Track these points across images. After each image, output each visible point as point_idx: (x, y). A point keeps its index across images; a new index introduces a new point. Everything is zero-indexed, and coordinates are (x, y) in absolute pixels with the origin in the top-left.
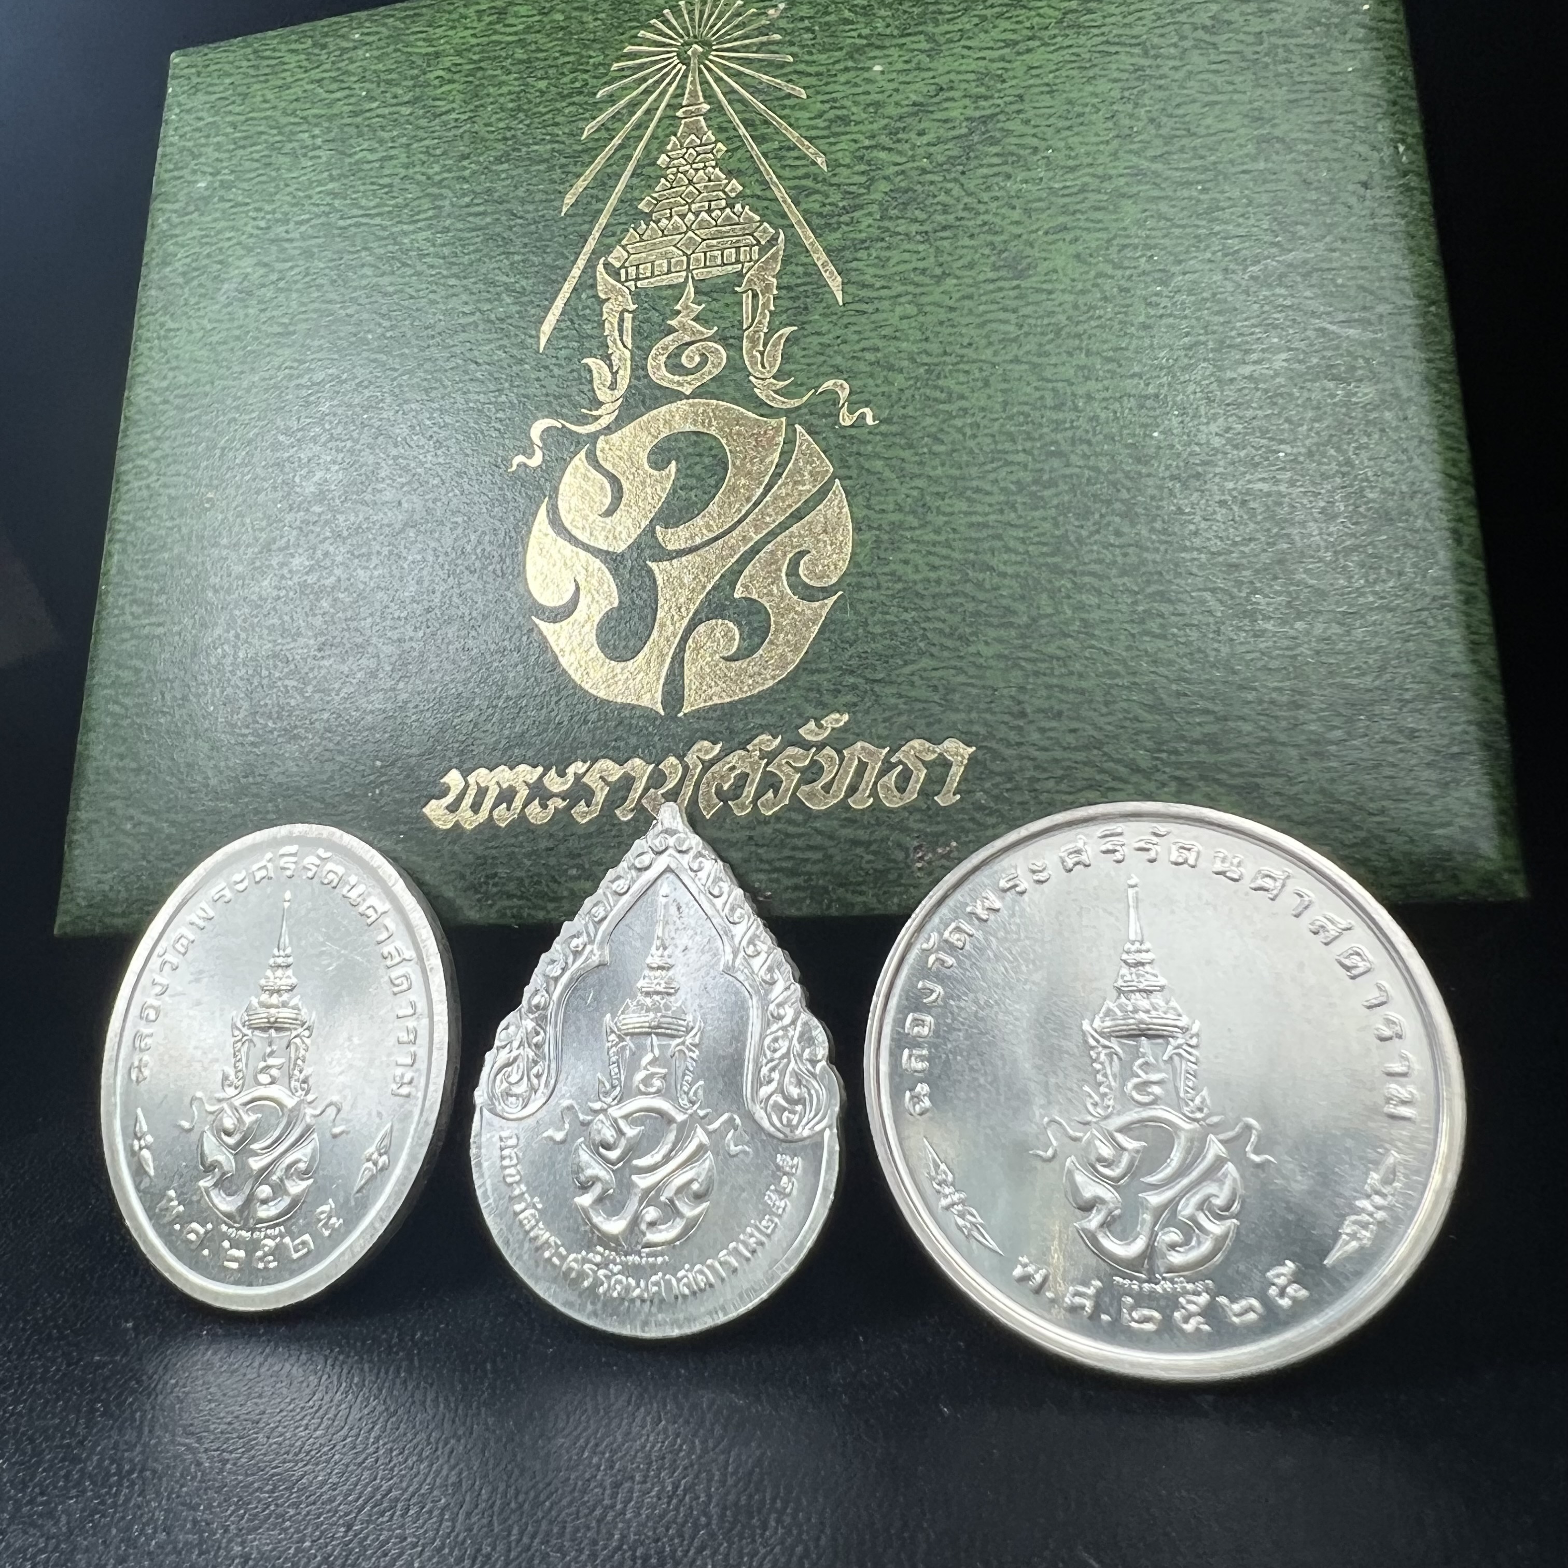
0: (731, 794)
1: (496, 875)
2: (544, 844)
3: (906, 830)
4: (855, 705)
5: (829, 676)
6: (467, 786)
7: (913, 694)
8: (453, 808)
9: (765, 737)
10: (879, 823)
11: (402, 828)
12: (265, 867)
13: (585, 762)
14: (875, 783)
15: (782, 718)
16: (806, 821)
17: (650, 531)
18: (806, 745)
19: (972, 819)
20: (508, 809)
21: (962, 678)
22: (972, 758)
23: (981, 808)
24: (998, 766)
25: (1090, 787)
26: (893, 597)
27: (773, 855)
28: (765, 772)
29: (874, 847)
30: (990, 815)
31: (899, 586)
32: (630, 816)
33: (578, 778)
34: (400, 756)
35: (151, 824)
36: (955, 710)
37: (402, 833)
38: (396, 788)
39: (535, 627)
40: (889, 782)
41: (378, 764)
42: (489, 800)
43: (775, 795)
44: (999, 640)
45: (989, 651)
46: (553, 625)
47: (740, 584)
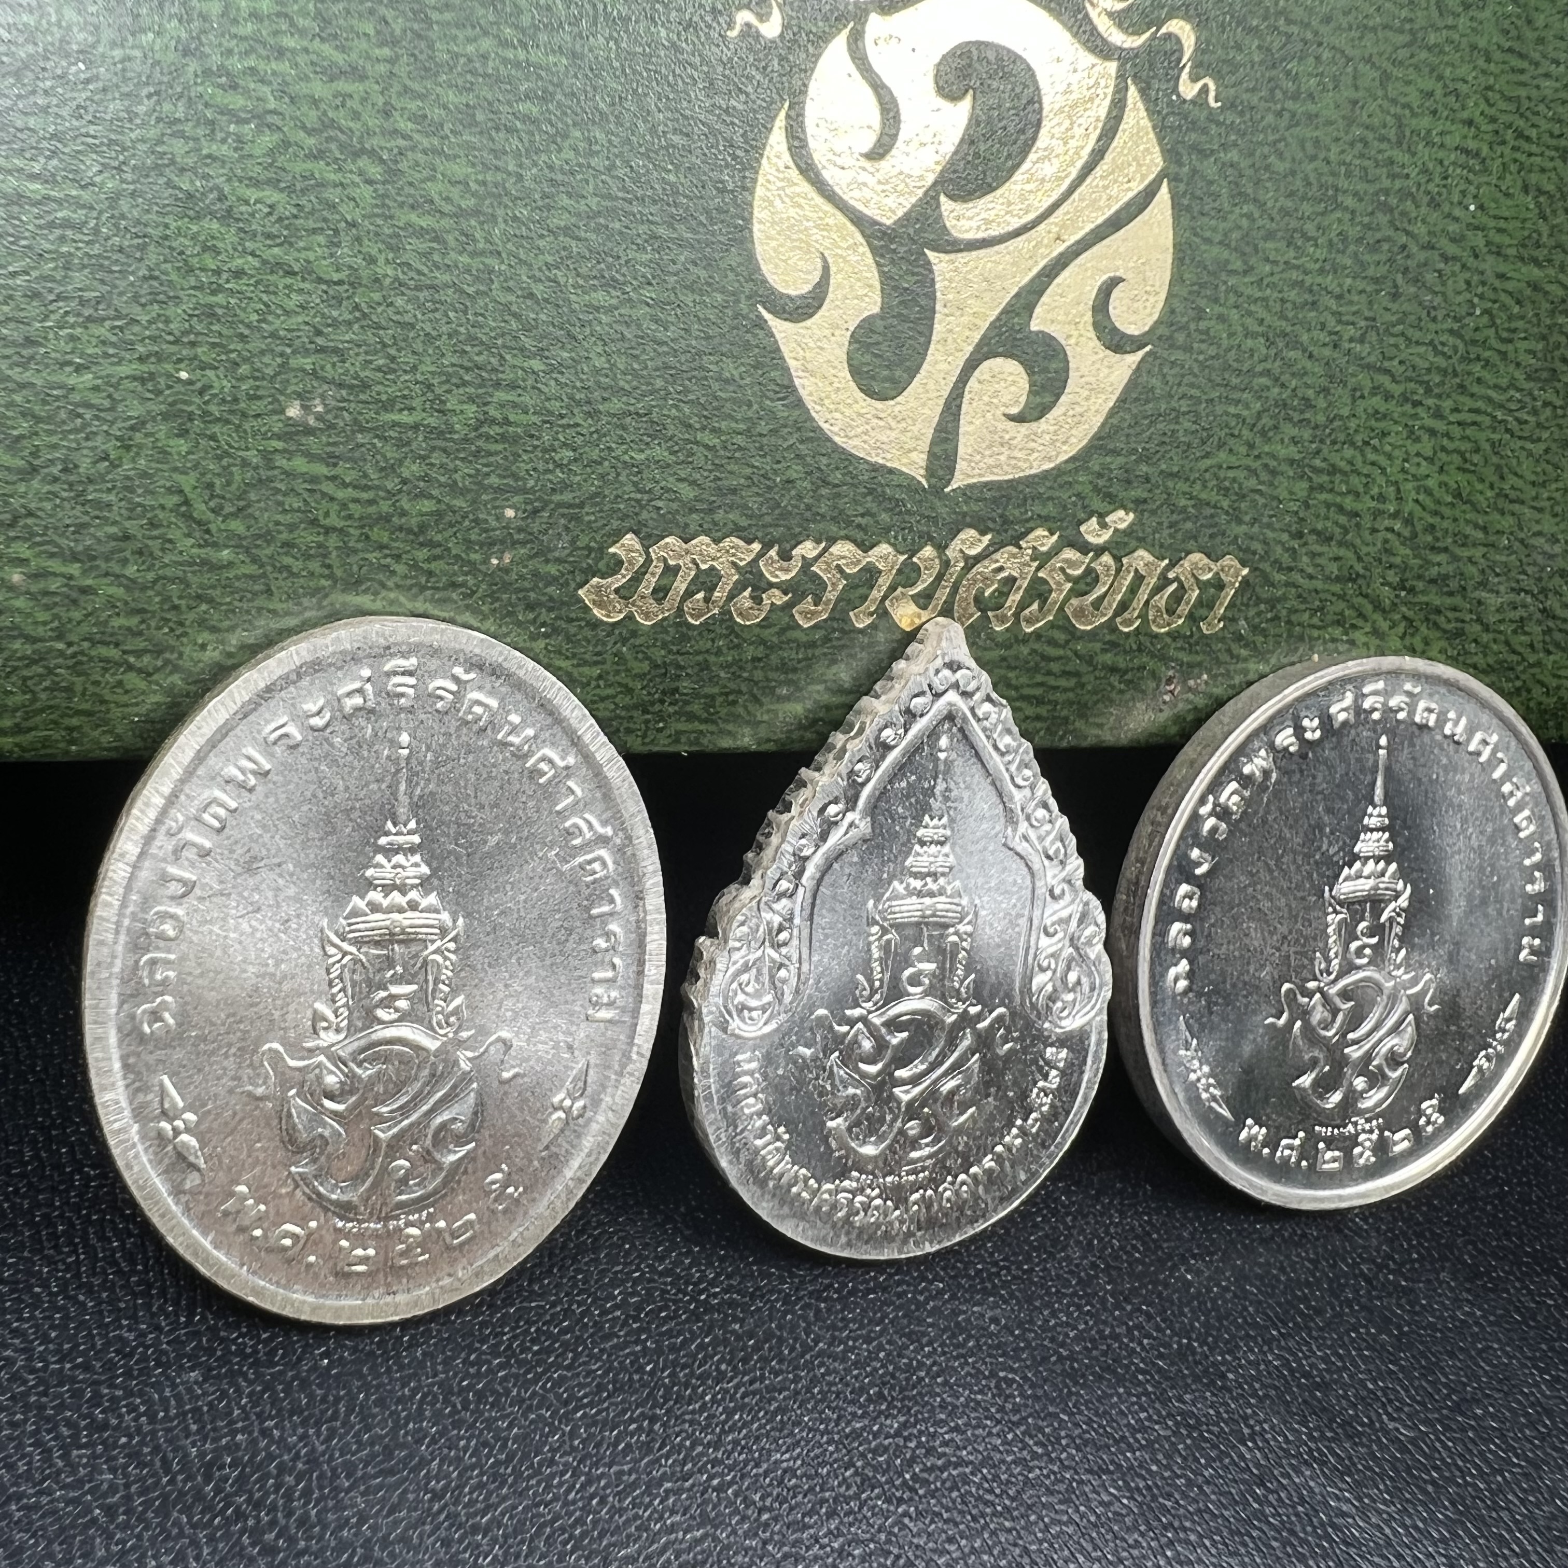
0: (992, 604)
1: (676, 690)
2: (750, 652)
3: (1164, 658)
4: (1145, 501)
5: (1121, 460)
7: (1203, 496)
8: (625, 593)
9: (1041, 532)
10: (1141, 649)
11: (545, 616)
12: (360, 691)
13: (818, 542)
14: (1147, 602)
15: (1065, 507)
16: (1067, 642)
17: (930, 201)
18: (1084, 548)
19: (1229, 651)
20: (707, 600)
21: (1252, 483)
22: (1245, 582)
23: (1239, 638)
24: (1265, 592)
25: (1338, 623)
26: (1203, 364)
27: (1024, 680)
28: (1035, 580)
29: (1128, 676)
30: (1246, 646)
31: (1212, 351)
32: (868, 621)
33: (807, 564)
34: (546, 503)
35: (71, 577)
36: (1240, 522)
37: (543, 624)
38: (536, 555)
39: (761, 324)
40: (1161, 600)
41: (510, 513)
42: (681, 585)
43: (1041, 608)
44: (1294, 441)
45: (1283, 452)
46: (787, 325)
47: (1038, 310)
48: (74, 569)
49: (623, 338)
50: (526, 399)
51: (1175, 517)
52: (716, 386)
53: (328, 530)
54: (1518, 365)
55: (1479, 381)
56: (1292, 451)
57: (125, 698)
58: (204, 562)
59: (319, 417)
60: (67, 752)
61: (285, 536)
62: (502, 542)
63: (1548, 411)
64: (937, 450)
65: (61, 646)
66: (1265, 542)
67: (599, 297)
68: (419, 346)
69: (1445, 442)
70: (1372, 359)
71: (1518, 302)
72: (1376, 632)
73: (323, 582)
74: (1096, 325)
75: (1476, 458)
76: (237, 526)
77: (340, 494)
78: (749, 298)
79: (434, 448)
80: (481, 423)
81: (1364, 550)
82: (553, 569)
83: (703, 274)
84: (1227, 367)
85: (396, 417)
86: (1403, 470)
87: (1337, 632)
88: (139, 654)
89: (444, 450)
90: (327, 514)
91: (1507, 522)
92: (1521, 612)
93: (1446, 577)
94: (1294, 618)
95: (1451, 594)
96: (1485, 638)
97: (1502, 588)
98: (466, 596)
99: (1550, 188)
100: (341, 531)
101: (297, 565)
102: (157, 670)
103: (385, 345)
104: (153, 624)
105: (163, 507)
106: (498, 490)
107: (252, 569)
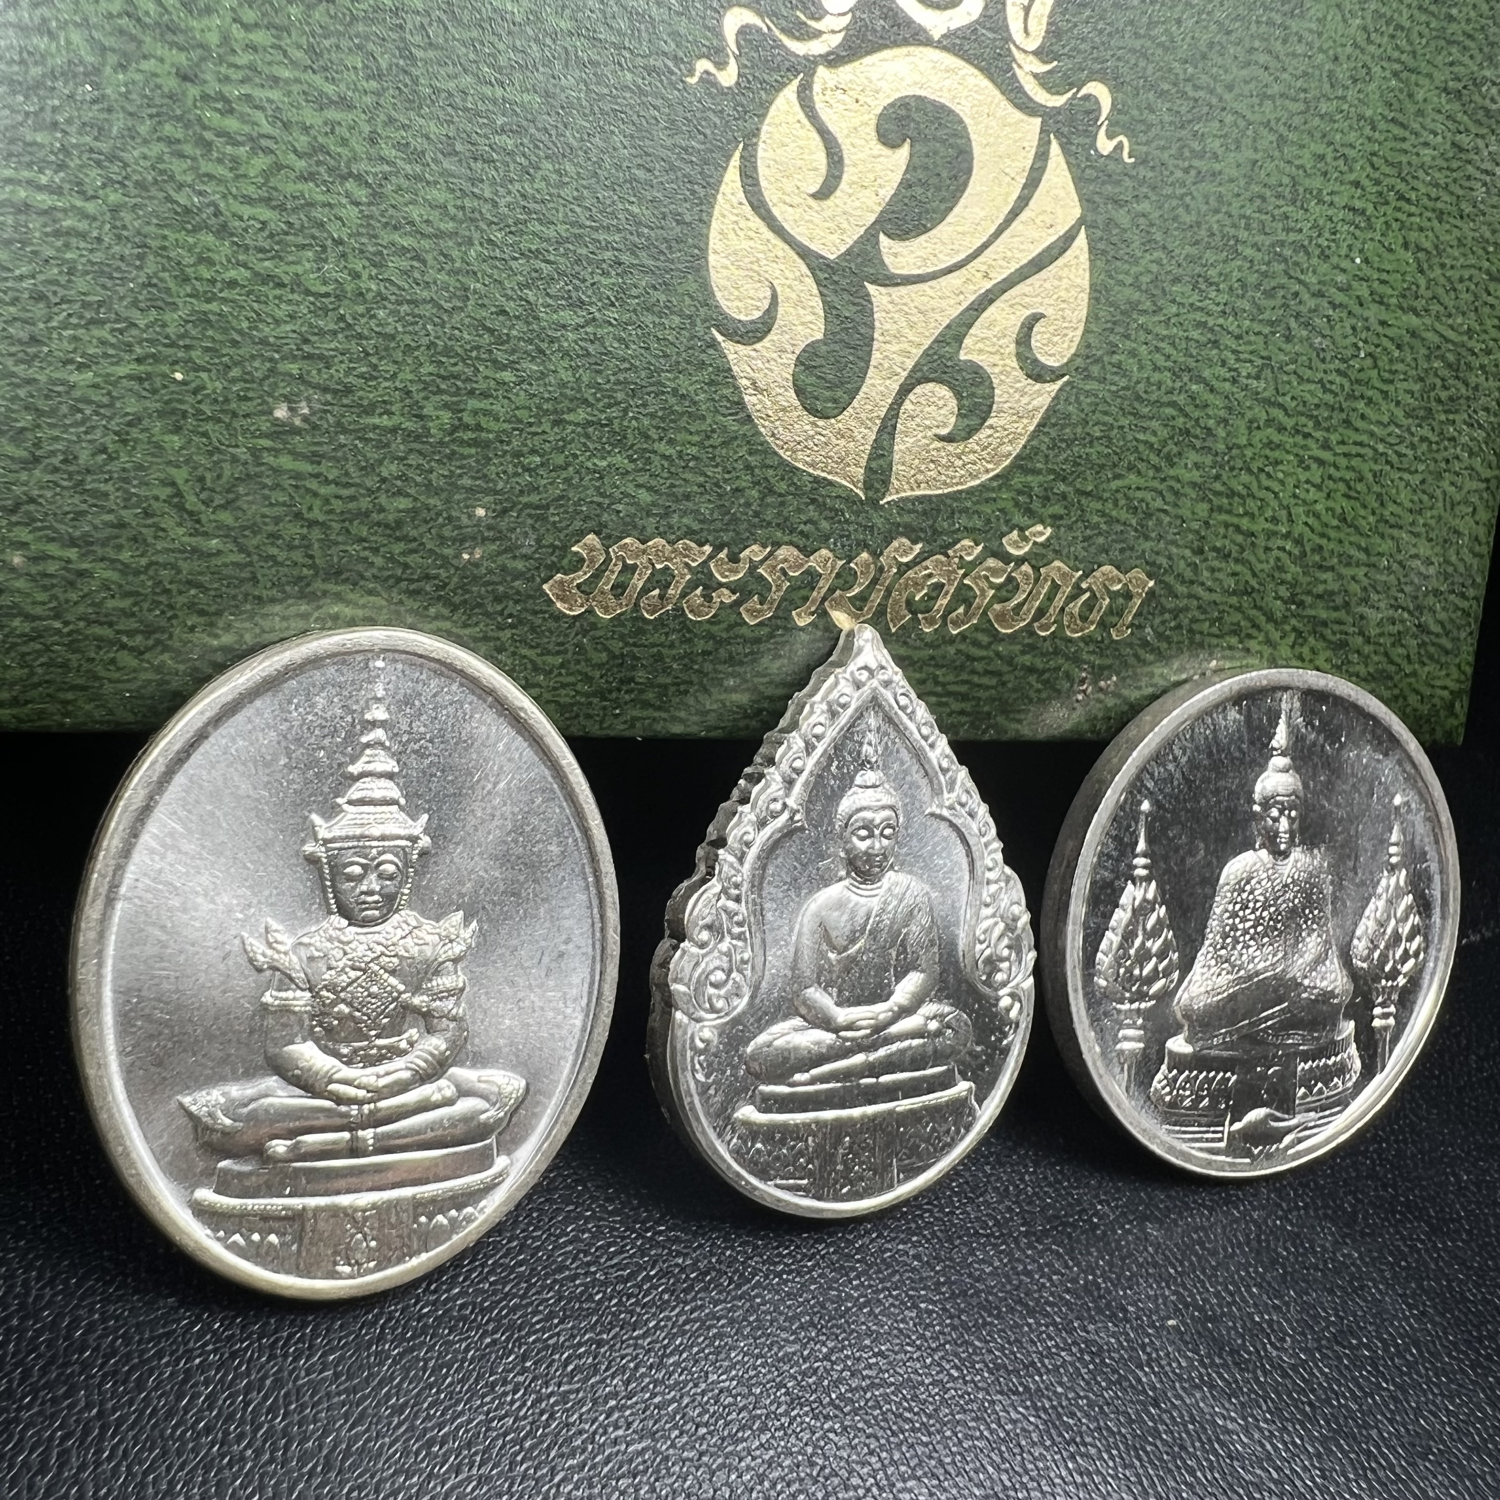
0: (922, 607)
2: (700, 645)
3: (1077, 660)
4: (1061, 517)
5: (1041, 479)
6: (608, 560)
7: (1114, 513)
8: (586, 589)
9: (967, 542)
10: (1056, 652)
11: (512, 608)
13: (764, 546)
14: (1062, 609)
15: (988, 521)
16: (990, 644)
17: (870, 238)
18: (1006, 558)
19: (1136, 656)
20: (661, 597)
21: (1159, 503)
22: (1151, 593)
23: (1145, 644)
24: (1170, 603)
25: (1234, 633)
26: (1115, 394)
27: (951, 678)
28: (962, 586)
29: (1045, 677)
30: (1152, 651)
31: (1123, 383)
32: (809, 620)
33: (753, 567)
34: (514, 505)
35: (69, 561)
36: (1147, 538)
37: (510, 616)
38: (505, 551)
39: (713, 344)
40: (1076, 607)
41: (481, 512)
42: (638, 582)
43: (966, 612)
44: (1197, 466)
45: (1187, 476)
46: (739, 347)
47: (968, 341)
48: (72, 553)
49: (588, 354)
50: (496, 408)
51: (1088, 532)
52: (672, 400)
53: (312, 523)
54: (1398, 403)
55: (1363, 417)
56: (1195, 476)
57: (116, 675)
58: (194, 550)
59: (305, 419)
60: (62, 725)
61: (271, 528)
62: (474, 538)
63: (1425, 446)
64: (874, 465)
65: (57, 625)
66: (1170, 558)
67: (566, 316)
68: (398, 355)
69: (1332, 470)
70: (1266, 394)
71: (1399, 347)
72: (1268, 642)
73: (305, 571)
74: (1019, 356)
75: (1360, 487)
76: (226, 517)
77: (323, 491)
78: (704, 321)
79: (411, 450)
80: (455, 429)
81: (1258, 567)
82: (520, 565)
83: (663, 298)
84: (1138, 398)
85: (376, 421)
86: (1295, 496)
87: (1234, 640)
88: (131, 634)
89: (420, 452)
90: (310, 509)
91: (1386, 546)
92: (1399, 627)
93: (1332, 593)
94: (1195, 627)
95: (1336, 609)
96: (1367, 649)
97: (1382, 605)
98: (438, 588)
99: (1427, 245)
100: (323, 524)
101: (282, 556)
102: (148, 649)
103: (368, 354)
104: (146, 606)
105: (157, 498)
106: (470, 490)
107: (240, 558)
